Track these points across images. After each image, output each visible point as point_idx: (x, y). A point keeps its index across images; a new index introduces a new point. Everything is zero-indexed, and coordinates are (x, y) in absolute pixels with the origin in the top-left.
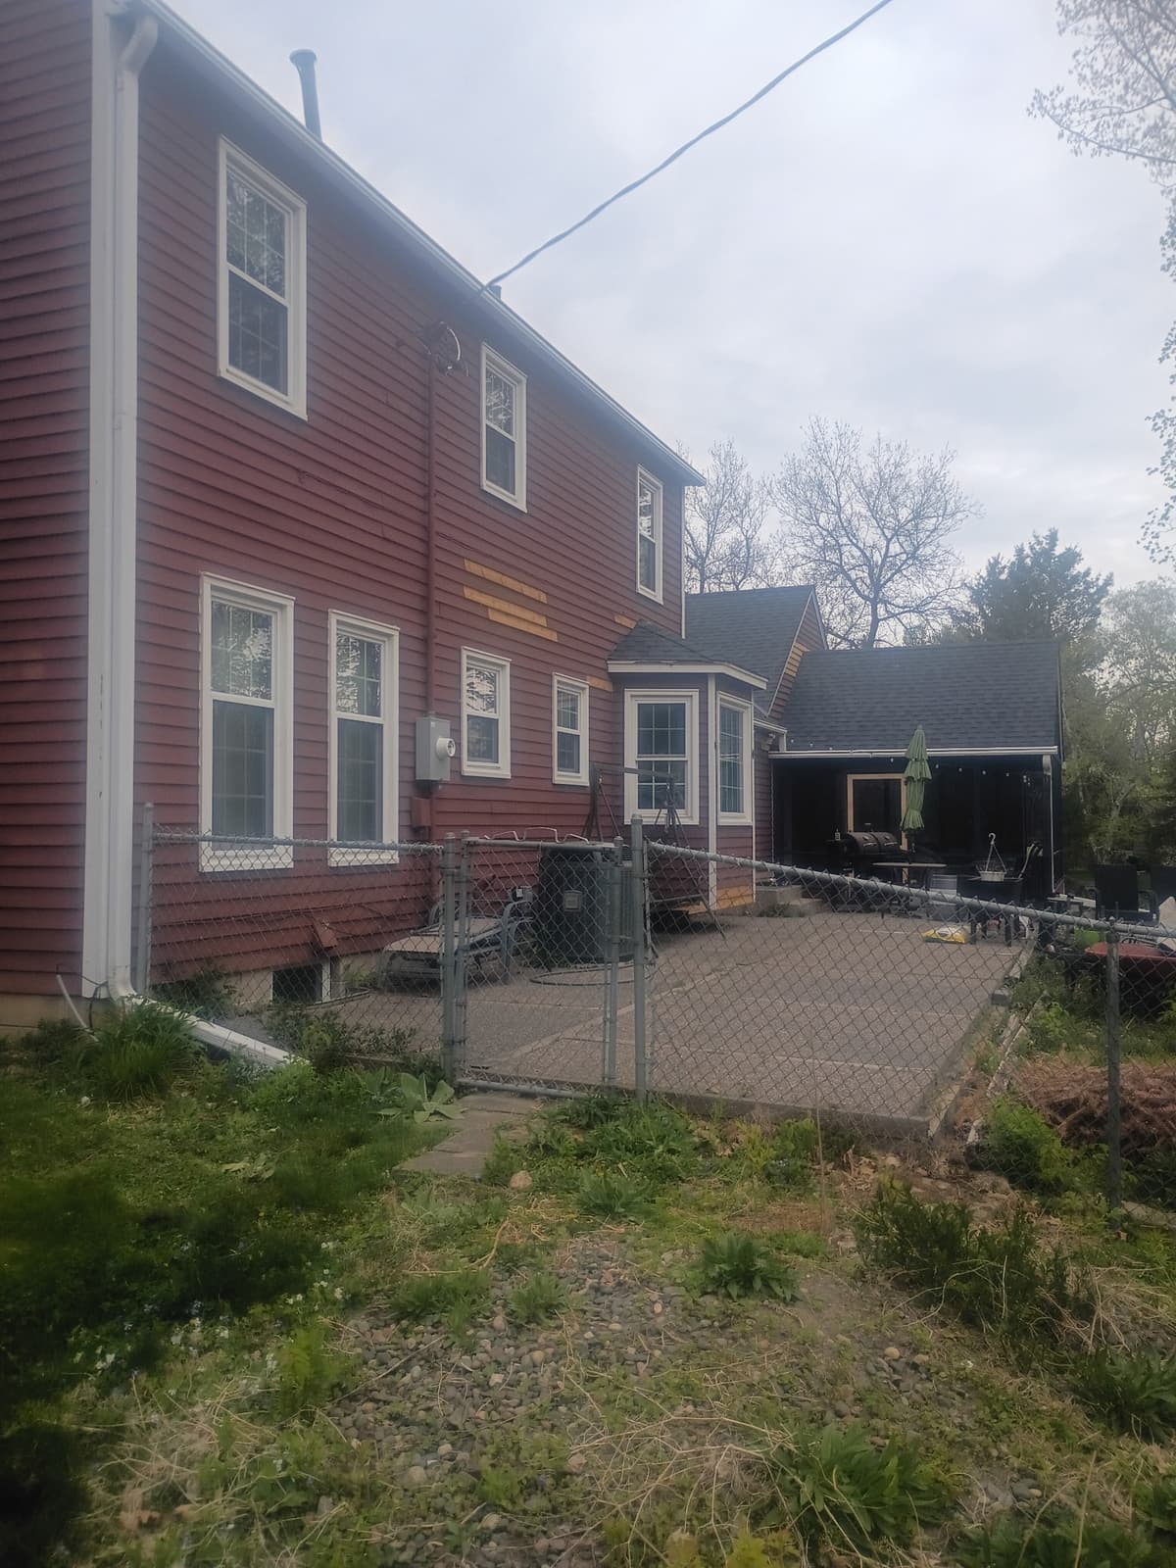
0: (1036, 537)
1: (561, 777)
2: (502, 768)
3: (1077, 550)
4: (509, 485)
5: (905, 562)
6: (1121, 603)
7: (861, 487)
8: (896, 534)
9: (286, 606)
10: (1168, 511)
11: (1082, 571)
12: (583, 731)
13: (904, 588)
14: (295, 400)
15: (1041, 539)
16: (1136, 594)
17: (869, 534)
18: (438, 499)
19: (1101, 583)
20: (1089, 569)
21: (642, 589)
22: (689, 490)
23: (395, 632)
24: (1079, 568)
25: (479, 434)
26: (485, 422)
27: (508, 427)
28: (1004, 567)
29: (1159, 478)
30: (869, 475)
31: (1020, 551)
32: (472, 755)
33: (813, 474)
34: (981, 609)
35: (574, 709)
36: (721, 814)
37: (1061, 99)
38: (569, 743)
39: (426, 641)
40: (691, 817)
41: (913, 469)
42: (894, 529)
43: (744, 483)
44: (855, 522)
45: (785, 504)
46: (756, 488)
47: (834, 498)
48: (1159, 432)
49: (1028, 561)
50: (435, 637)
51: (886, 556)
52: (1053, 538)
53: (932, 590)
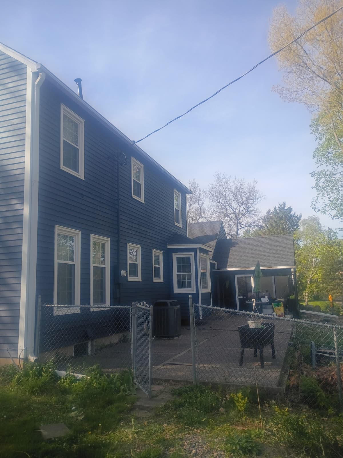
0: (280, 204)
1: (155, 280)
2: (139, 278)
3: (291, 208)
4: (139, 196)
5: (245, 212)
6: (304, 223)
7: (231, 192)
8: (242, 204)
9: (78, 234)
10: (317, 198)
11: (293, 214)
12: (161, 266)
13: (245, 220)
14: (81, 175)
15: (281, 205)
16: (308, 220)
17: (235, 205)
18: (120, 201)
19: (298, 217)
20: (295, 213)
21: (176, 224)
22: (187, 195)
23: (109, 240)
24: (292, 213)
25: (131, 182)
26: (133, 178)
27: (139, 180)
28: (272, 213)
29: (315, 189)
30: (233, 188)
31: (275, 208)
32: (131, 275)
33: (218, 188)
34: (266, 224)
35: (158, 259)
36: (202, 289)
37: (280, 88)
38: (157, 269)
39: (118, 241)
40: (193, 291)
41: (245, 186)
42: (242, 203)
43: (198, 191)
44: (230, 201)
45: (210, 197)
46: (202, 192)
47: (224, 195)
48: (313, 177)
49: (278, 211)
50: (120, 240)
51: (240, 211)
52: (284, 204)
53: (253, 220)
